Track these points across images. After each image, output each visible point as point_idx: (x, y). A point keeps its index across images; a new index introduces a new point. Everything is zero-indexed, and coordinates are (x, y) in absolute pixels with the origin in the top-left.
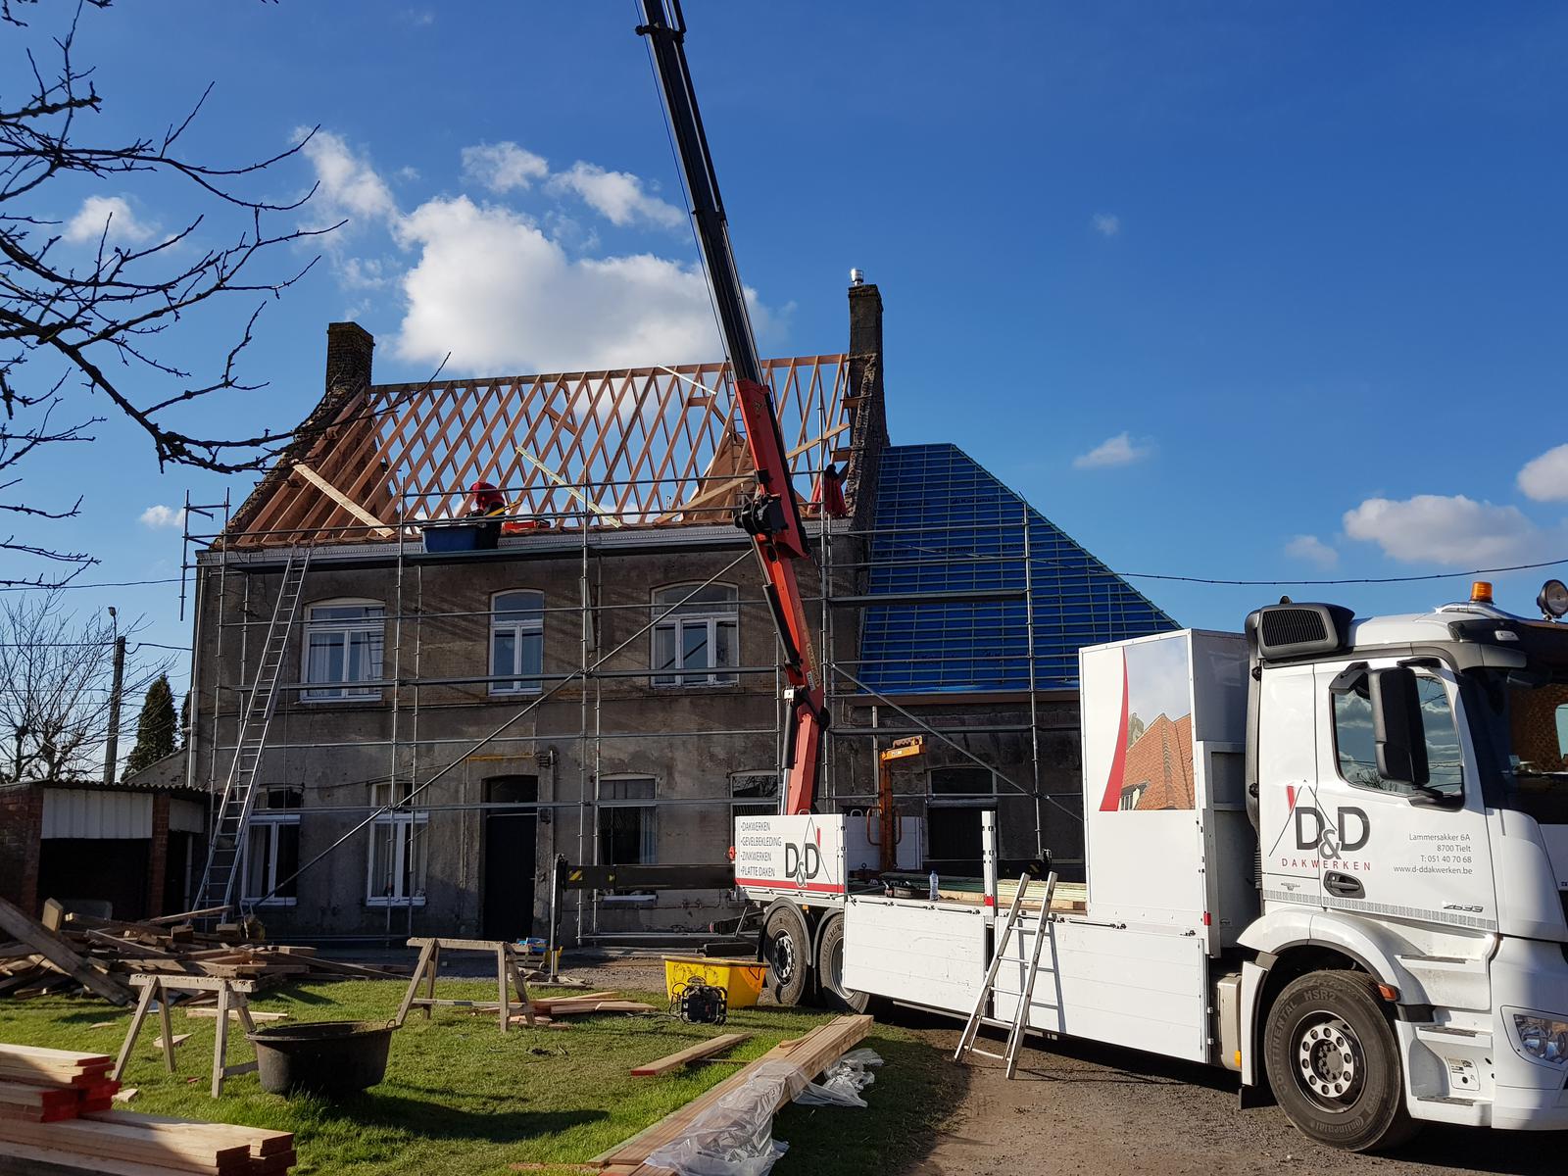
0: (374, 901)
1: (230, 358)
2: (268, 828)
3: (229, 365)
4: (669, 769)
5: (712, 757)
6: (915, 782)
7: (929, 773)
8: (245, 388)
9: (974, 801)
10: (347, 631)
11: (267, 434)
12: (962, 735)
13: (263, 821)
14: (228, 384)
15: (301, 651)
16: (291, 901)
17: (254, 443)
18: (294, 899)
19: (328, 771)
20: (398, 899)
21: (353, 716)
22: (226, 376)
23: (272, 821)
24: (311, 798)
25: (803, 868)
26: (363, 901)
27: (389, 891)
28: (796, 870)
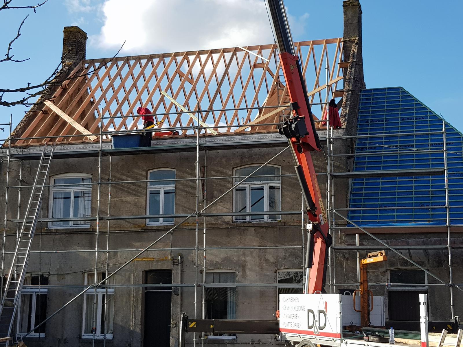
0: (86, 336)
1: (10, 45)
2: (31, 295)
3: (9, 49)
4: (243, 267)
5: (267, 260)
6: (381, 276)
7: (389, 272)
8: (17, 61)
9: (414, 288)
10: (72, 190)
11: (29, 85)
12: (408, 250)
13: (28, 292)
14: (9, 59)
15: (48, 201)
16: (42, 335)
17: (22, 90)
18: (44, 334)
19: (62, 265)
20: (98, 335)
21: (75, 236)
22: (8, 55)
23: (33, 292)
24: (53, 280)
25: (317, 323)
26: (80, 336)
27: (93, 331)
28: (313, 325)
